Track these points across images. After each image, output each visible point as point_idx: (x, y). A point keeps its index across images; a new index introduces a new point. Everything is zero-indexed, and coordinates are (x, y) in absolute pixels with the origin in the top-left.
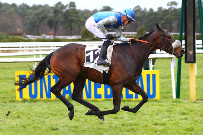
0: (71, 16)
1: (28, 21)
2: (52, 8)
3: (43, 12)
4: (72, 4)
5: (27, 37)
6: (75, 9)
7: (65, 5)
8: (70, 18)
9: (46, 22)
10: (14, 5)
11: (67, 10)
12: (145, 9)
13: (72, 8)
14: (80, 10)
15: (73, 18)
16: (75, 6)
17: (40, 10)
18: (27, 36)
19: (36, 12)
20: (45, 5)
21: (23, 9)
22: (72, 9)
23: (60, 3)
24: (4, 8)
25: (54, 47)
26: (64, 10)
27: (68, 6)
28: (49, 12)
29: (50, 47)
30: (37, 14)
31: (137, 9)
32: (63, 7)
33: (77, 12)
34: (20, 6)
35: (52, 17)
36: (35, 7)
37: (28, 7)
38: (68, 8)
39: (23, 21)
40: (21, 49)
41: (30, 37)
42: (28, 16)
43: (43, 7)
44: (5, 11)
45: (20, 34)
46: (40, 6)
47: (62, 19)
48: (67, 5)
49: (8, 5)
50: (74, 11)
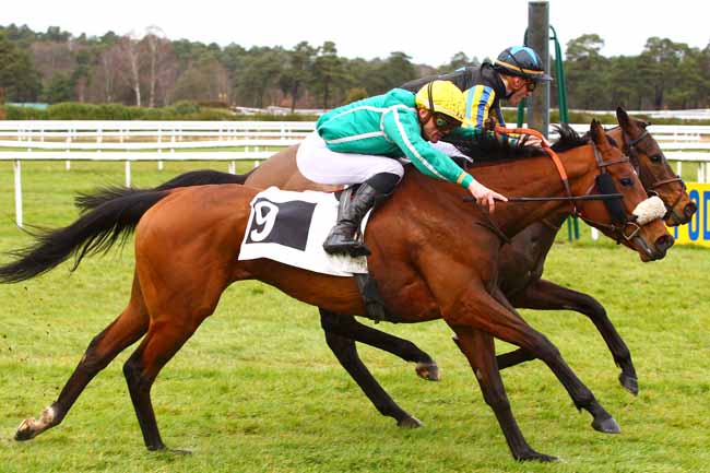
0: (328, 70)
1: (241, 79)
2: (290, 53)
3: (271, 60)
4: (329, 47)
5: (240, 111)
6: (335, 57)
7: (315, 47)
8: (326, 73)
9: (276, 81)
10: (214, 46)
11: (320, 58)
12: (475, 59)
13: (328, 53)
14: (345, 59)
15: (331, 74)
16: (334, 50)
17: (265, 57)
18: (238, 108)
19: (258, 60)
20: (276, 47)
21: (231, 55)
22: (328, 57)
23: (304, 44)
24: (194, 51)
25: (287, 131)
26: (313, 58)
27: (322, 50)
28: (284, 61)
29: (279, 131)
30: (259, 66)
31: (460, 58)
32: (312, 51)
33: (338, 62)
34: (227, 49)
35: (289, 70)
36: (255, 52)
37: (242, 51)
38: (320, 54)
39: (231, 77)
40: (220, 133)
41: (245, 111)
42: (242, 67)
43: (272, 50)
44: (196, 58)
45: (223, 105)
46: (267, 49)
47: (309, 76)
48: (319, 48)
49: (203, 46)
50: (333, 61)
